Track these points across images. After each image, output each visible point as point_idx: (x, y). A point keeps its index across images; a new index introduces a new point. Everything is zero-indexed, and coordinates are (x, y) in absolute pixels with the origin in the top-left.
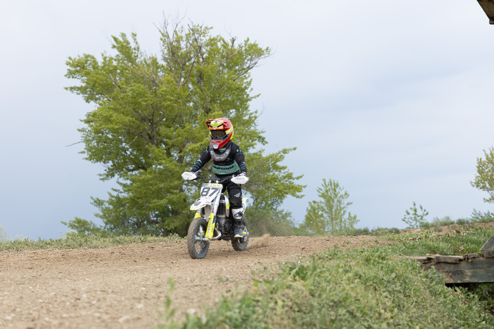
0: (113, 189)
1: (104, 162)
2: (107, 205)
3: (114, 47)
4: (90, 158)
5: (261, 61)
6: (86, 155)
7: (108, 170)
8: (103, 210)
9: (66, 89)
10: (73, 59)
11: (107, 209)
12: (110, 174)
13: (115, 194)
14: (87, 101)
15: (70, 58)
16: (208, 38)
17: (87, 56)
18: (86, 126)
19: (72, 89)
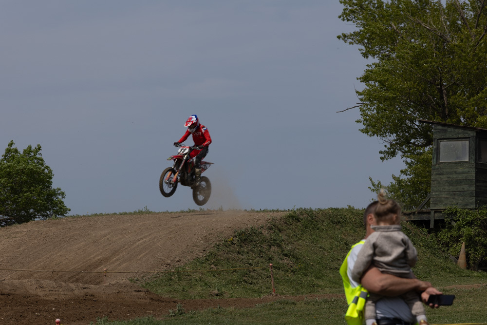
4: (367, 130)
7: (389, 146)
9: (339, 37)
12: (392, 152)
19: (345, 36)
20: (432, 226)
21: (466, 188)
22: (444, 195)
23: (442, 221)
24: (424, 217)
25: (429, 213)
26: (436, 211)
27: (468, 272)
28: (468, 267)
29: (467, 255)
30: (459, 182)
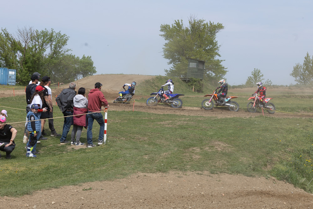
0: (171, 67)
1: (169, 59)
2: (169, 72)
3: (175, 24)
4: (165, 58)
5: (221, 30)
6: (164, 57)
7: (170, 61)
8: (167, 74)
9: (160, 35)
10: (163, 25)
11: (169, 73)
12: (171, 63)
13: (171, 69)
14: (166, 40)
15: (162, 25)
16: (203, 23)
17: (167, 25)
18: (165, 47)
19: (161, 35)
20: (187, 81)
21: (195, 73)
22: (190, 75)
23: (189, 81)
24: (185, 79)
25: (186, 79)
26: (188, 78)
27: (194, 92)
28: (195, 91)
29: (194, 88)
30: (194, 72)
